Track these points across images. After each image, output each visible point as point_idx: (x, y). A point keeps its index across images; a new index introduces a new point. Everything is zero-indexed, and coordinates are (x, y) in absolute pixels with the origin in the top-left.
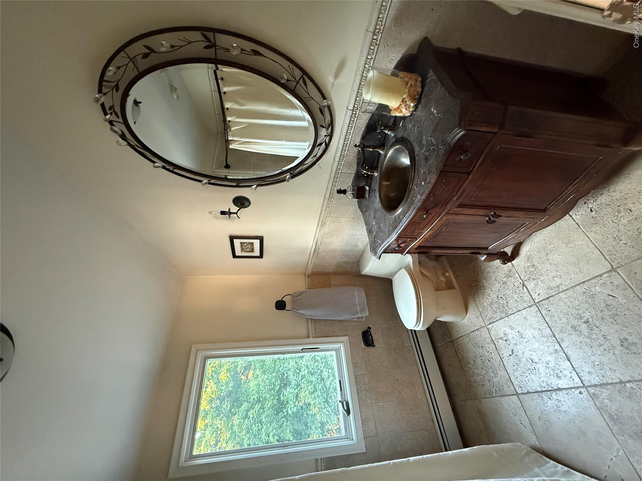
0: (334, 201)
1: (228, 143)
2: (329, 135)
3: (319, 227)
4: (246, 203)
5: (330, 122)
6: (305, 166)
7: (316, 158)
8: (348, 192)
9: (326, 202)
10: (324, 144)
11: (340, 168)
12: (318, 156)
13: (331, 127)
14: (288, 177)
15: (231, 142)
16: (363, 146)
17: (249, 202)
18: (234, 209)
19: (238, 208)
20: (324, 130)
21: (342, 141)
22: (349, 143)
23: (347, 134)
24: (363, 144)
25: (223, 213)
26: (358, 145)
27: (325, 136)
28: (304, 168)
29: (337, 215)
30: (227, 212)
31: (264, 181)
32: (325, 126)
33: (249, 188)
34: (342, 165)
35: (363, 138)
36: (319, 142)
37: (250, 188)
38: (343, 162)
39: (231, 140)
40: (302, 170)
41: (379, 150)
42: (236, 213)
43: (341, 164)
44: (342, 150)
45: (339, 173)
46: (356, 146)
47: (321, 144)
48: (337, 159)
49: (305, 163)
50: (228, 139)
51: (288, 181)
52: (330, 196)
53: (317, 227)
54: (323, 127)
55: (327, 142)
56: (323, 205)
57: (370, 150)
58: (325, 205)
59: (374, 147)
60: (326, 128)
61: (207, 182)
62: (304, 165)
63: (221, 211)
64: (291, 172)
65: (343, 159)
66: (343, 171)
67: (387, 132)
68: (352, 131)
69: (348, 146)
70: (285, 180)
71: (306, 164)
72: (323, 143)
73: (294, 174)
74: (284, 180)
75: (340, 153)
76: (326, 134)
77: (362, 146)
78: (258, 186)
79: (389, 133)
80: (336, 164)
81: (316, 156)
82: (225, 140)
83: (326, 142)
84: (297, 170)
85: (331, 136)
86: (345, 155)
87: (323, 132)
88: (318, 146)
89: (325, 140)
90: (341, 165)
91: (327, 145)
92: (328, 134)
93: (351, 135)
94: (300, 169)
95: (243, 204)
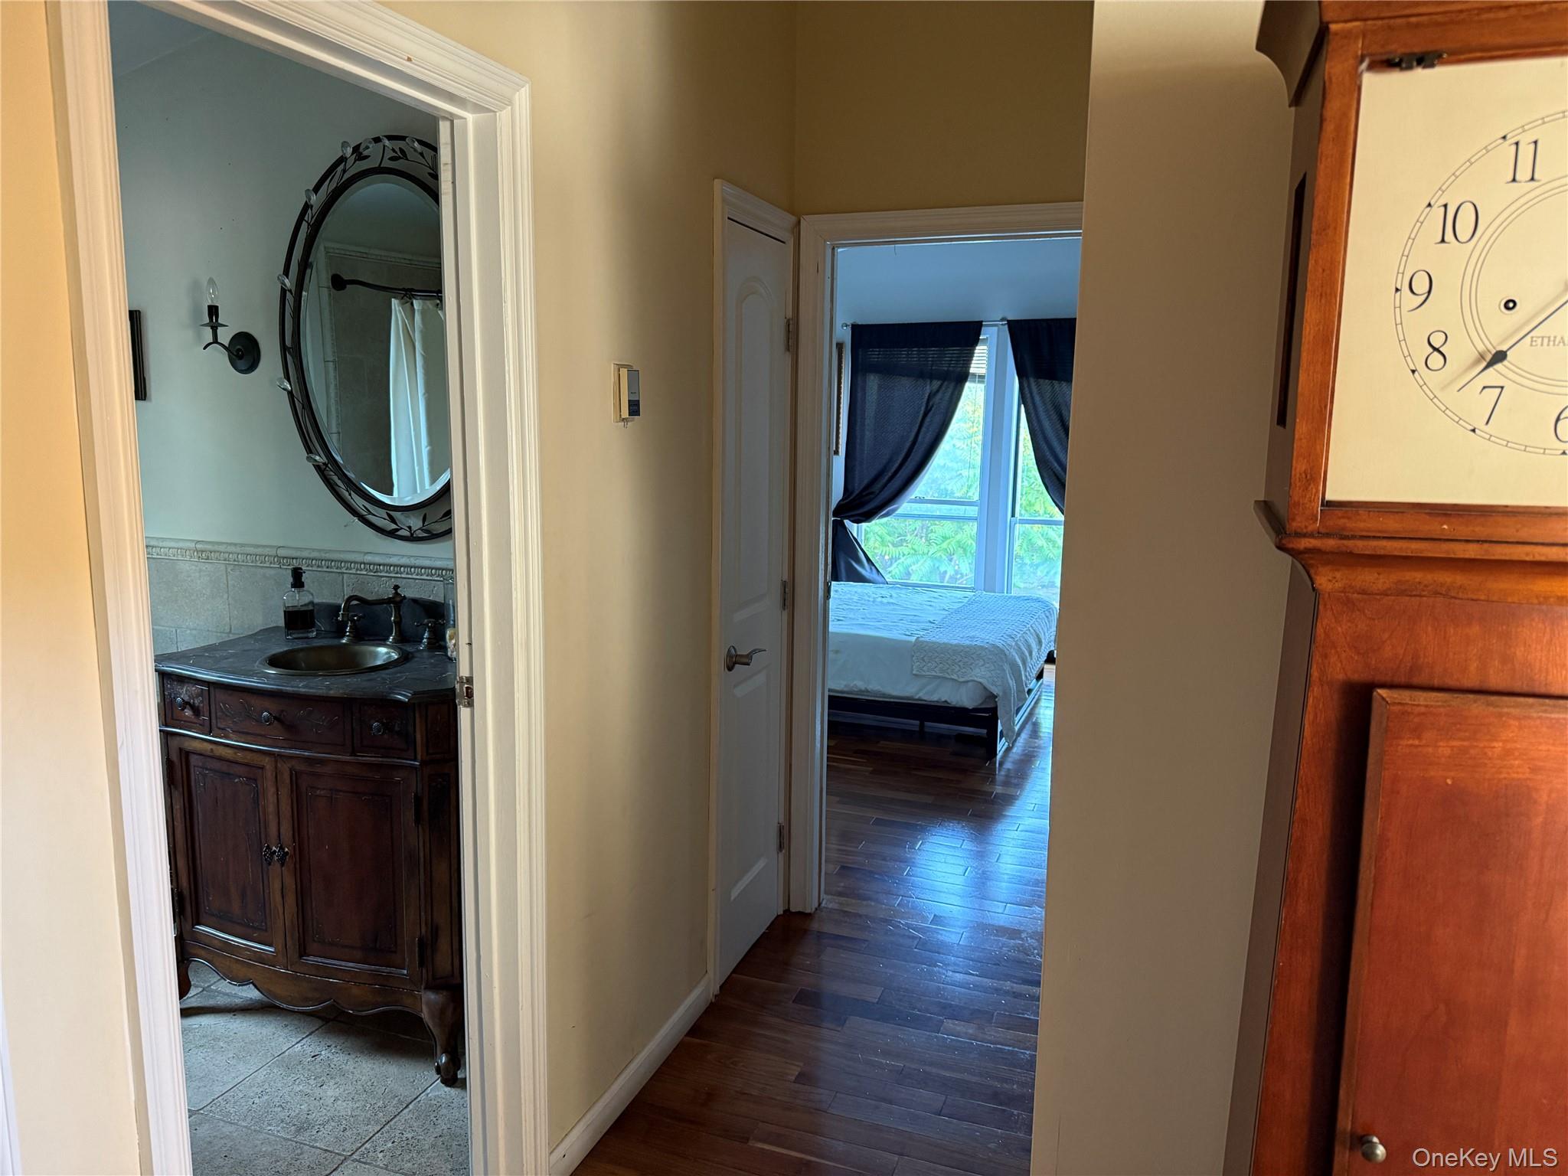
0: (272, 572)
1: (405, 295)
2: (412, 535)
3: (192, 545)
4: (241, 364)
5: (435, 532)
6: (347, 494)
7: (366, 513)
8: (299, 592)
9: (267, 551)
10: (394, 526)
11: (351, 569)
12: (370, 517)
13: (425, 537)
14: (317, 458)
15: (408, 304)
16: (397, 601)
17: (245, 370)
18: (225, 336)
19: (227, 345)
20: (420, 524)
21: (404, 561)
22: (403, 576)
23: (418, 567)
24: (401, 601)
25: (213, 311)
26: (399, 591)
27: (410, 527)
28: (342, 492)
29: (234, 586)
30: (217, 320)
31: (303, 408)
32: (426, 524)
33: (281, 375)
34: (358, 572)
35: (415, 601)
36: (396, 515)
37: (283, 375)
38: (365, 573)
39: (412, 304)
40: (336, 488)
41: (394, 634)
42: (215, 341)
43: (361, 570)
44: (387, 565)
45: (341, 568)
46: (396, 587)
47: (393, 520)
48: (368, 558)
49: (352, 492)
50: (414, 297)
51: (308, 458)
52: (284, 558)
53: (192, 541)
54: (424, 520)
55: (399, 533)
56: (258, 546)
57: (391, 616)
58: (259, 551)
59: (398, 623)
60: (423, 526)
61: (285, 285)
62: (347, 491)
63: (216, 308)
64: (329, 465)
65: (371, 571)
66: (345, 576)
67: (426, 635)
68: (424, 577)
69: (397, 575)
70: (311, 453)
71: (350, 495)
72: (396, 524)
73: (326, 472)
74: (309, 450)
75: (382, 561)
76: (414, 529)
77: (398, 599)
78: (290, 393)
79: (425, 640)
80: (359, 558)
81: (370, 513)
82: (412, 290)
83: (397, 530)
84: (335, 478)
85: (412, 538)
86: (379, 574)
87: (415, 522)
88: (388, 515)
89: (402, 528)
90: (357, 570)
91: (392, 534)
92: (415, 531)
93: (417, 577)
94: (339, 483)
95: (241, 358)
